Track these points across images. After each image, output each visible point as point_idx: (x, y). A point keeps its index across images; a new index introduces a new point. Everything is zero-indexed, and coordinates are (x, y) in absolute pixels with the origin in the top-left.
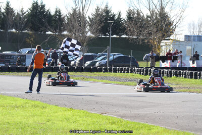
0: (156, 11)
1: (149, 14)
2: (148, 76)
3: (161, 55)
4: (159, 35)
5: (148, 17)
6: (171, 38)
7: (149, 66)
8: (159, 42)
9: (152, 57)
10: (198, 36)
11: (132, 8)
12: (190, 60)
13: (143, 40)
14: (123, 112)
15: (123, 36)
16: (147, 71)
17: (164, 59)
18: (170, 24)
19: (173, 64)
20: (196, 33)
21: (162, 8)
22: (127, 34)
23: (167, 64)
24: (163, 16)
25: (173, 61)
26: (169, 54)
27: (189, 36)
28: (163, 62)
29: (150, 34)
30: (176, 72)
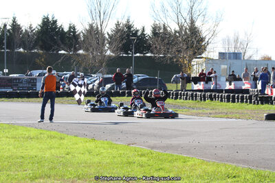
0: (185, 25)
1: (178, 29)
2: (178, 100)
3: (193, 75)
4: (190, 52)
5: (176, 32)
6: (203, 55)
7: (179, 88)
8: (190, 61)
9: (182, 78)
10: (234, 53)
11: (157, 22)
12: (227, 80)
13: (171, 59)
14: (152, 142)
15: (148, 55)
16: (177, 95)
17: (196, 80)
18: (202, 40)
19: (207, 86)
20: (232, 50)
21: (192, 22)
22: (152, 52)
23: (200, 86)
24: (194, 31)
25: (207, 83)
26: (202, 74)
27: (224, 53)
28: (196, 84)
29: (179, 51)
30: (211, 95)
